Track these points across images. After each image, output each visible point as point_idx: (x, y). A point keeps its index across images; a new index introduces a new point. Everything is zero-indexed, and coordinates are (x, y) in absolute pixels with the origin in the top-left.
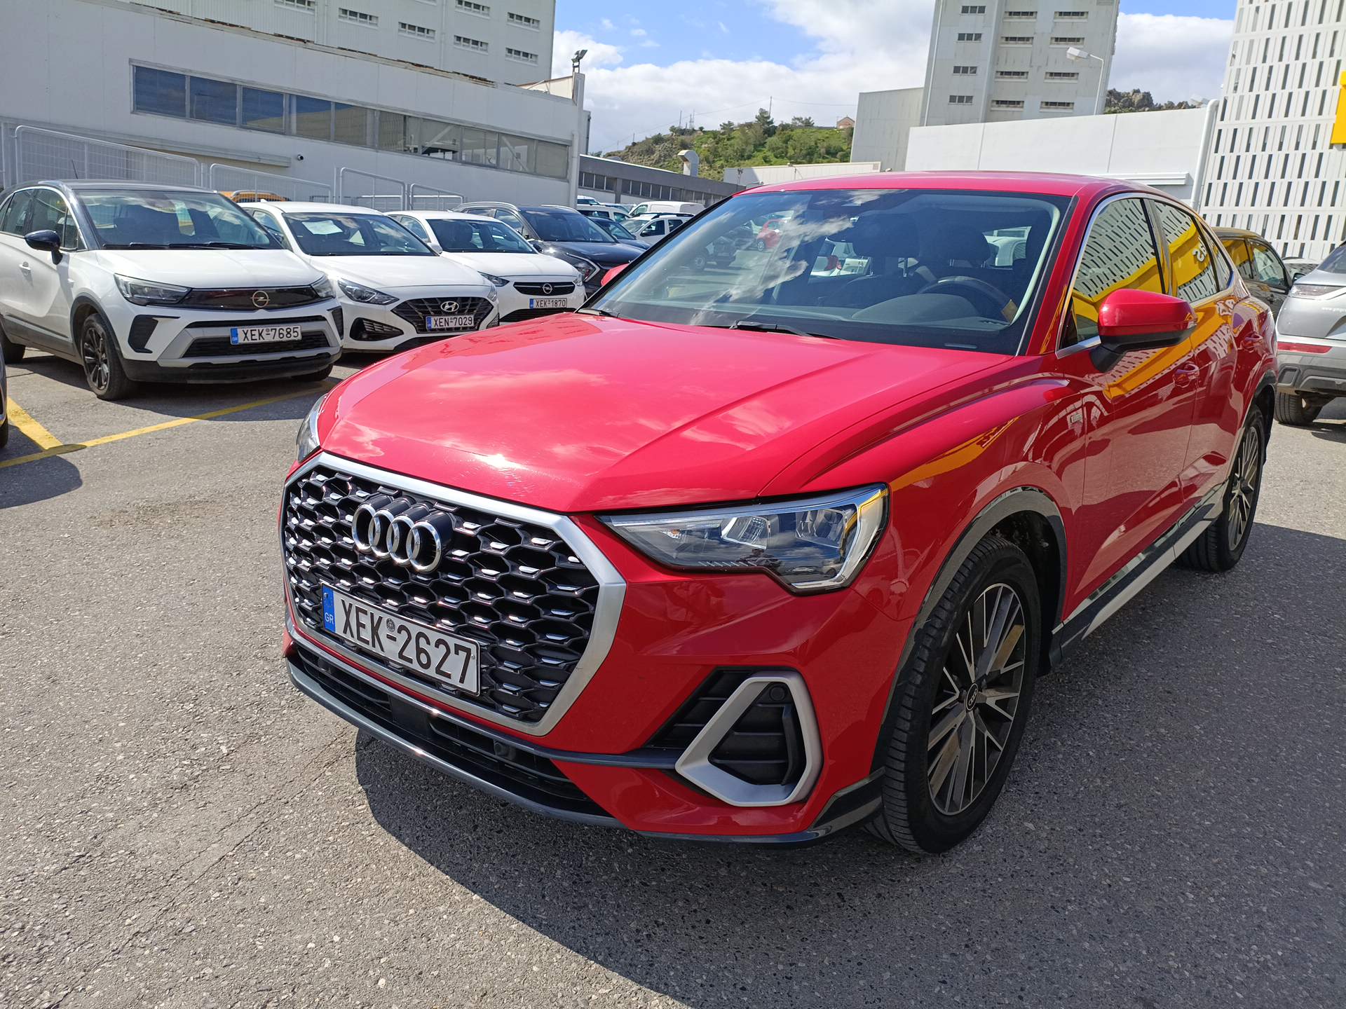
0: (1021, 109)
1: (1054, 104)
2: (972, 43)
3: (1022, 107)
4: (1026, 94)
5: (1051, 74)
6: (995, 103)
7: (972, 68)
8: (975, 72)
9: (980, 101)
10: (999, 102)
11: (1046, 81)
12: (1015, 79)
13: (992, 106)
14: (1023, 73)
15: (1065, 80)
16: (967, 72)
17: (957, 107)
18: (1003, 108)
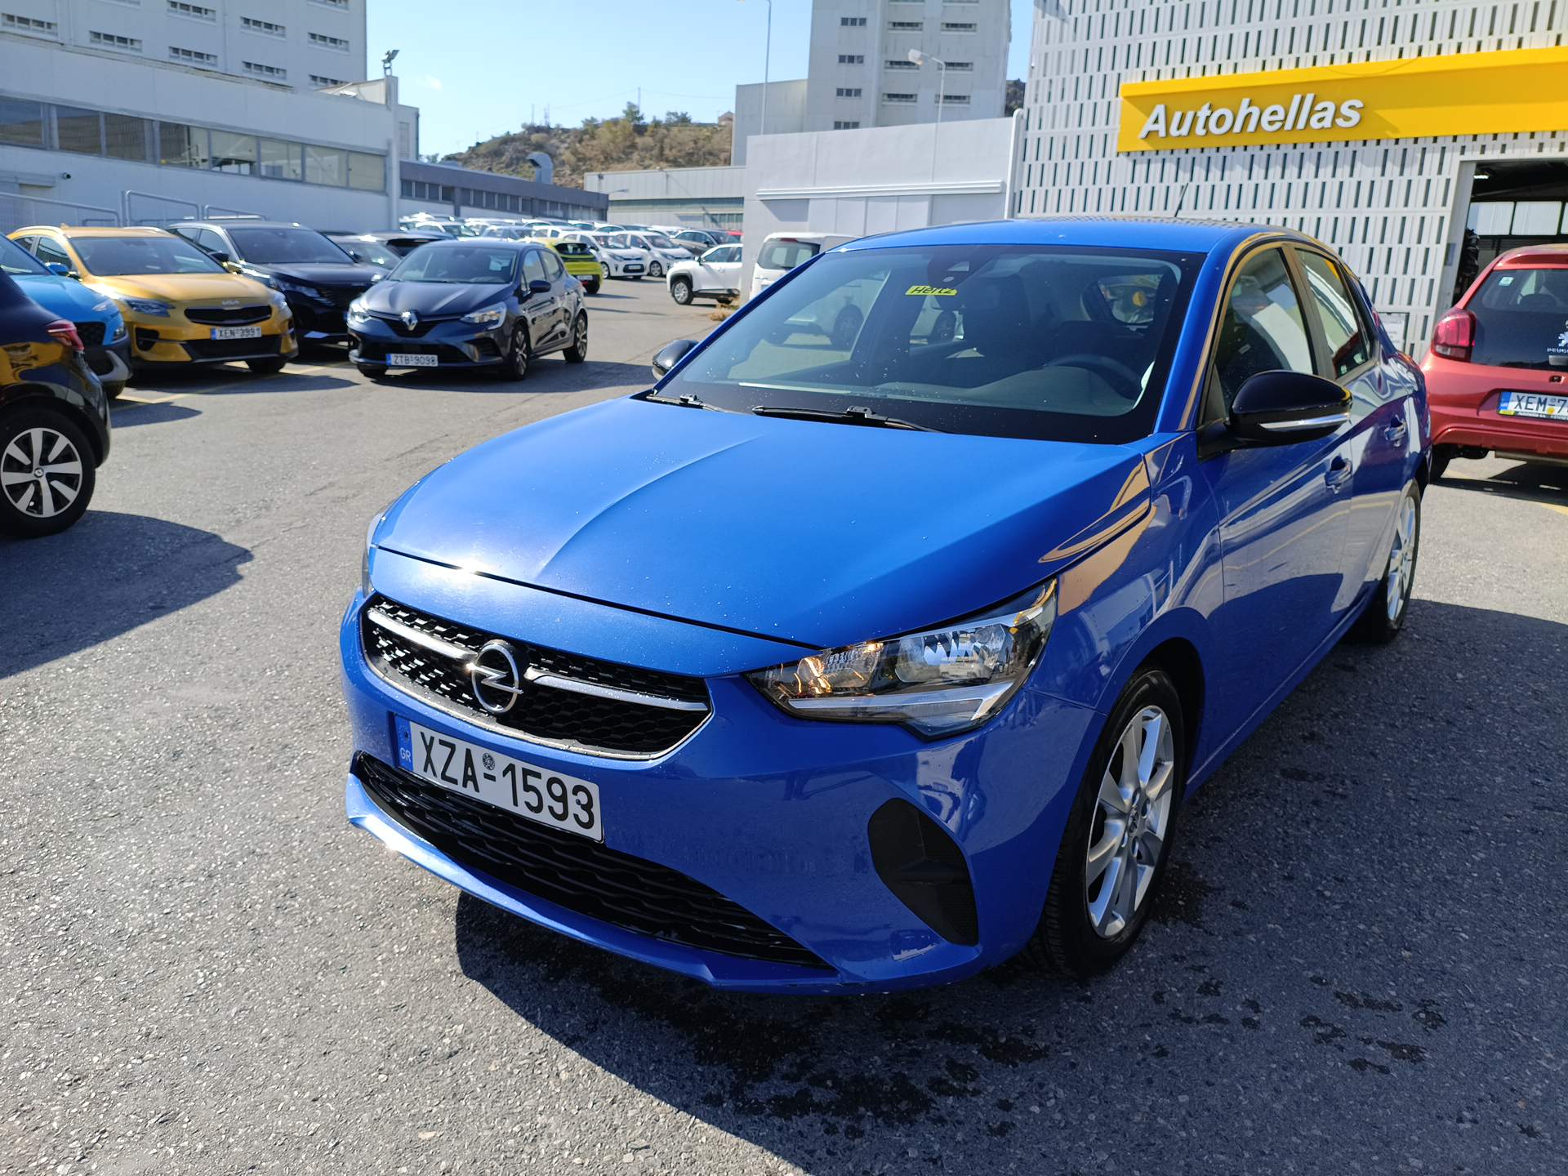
0: (915, 104)
1: (952, 97)
2: (856, 30)
3: (915, 101)
4: (919, 87)
5: (948, 64)
6: (886, 97)
7: (858, 57)
8: (862, 62)
9: (871, 95)
10: (891, 96)
11: (943, 72)
12: (904, 71)
13: (884, 100)
15: (962, 71)
16: (853, 62)
17: (846, 101)
18: (895, 103)
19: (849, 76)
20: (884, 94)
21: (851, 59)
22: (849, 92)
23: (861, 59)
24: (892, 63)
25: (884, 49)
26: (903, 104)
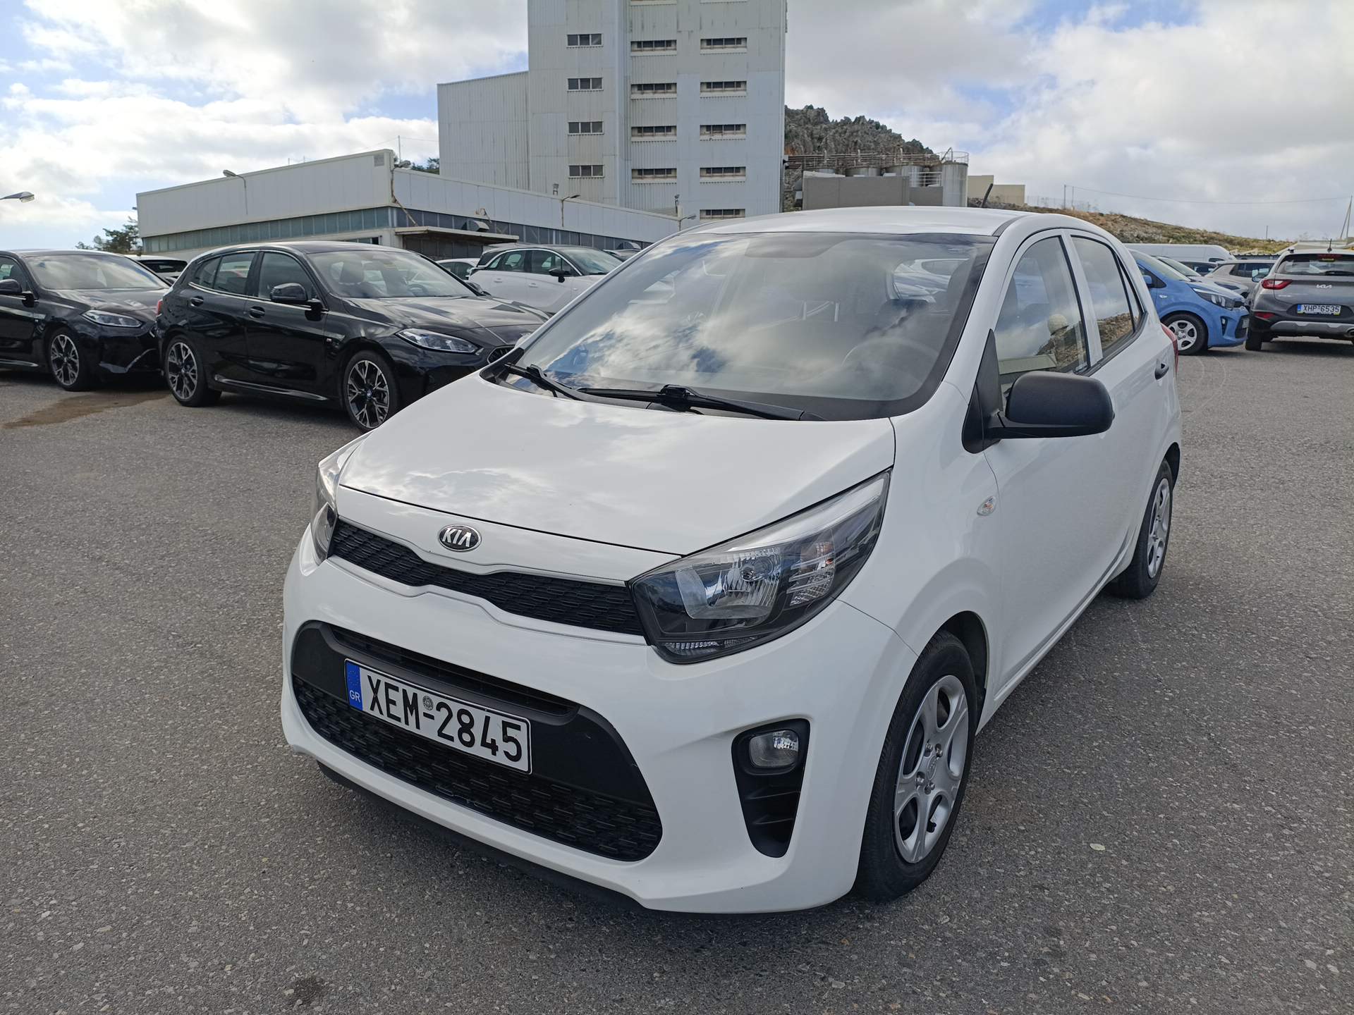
0: (675, 96)
1: (719, 84)
3: (675, 92)
4: (679, 74)
5: (709, 41)
6: (635, 89)
7: (594, 36)
8: (599, 43)
9: (614, 87)
10: (641, 87)
11: (703, 51)
12: (659, 52)
13: (632, 93)
14: (669, 43)
15: (729, 49)
16: (587, 43)
17: (580, 95)
18: (649, 94)
19: (583, 62)
20: (633, 86)
21: (585, 39)
22: (585, 83)
23: (597, 38)
24: (639, 44)
25: (628, 25)
26: (660, 95)
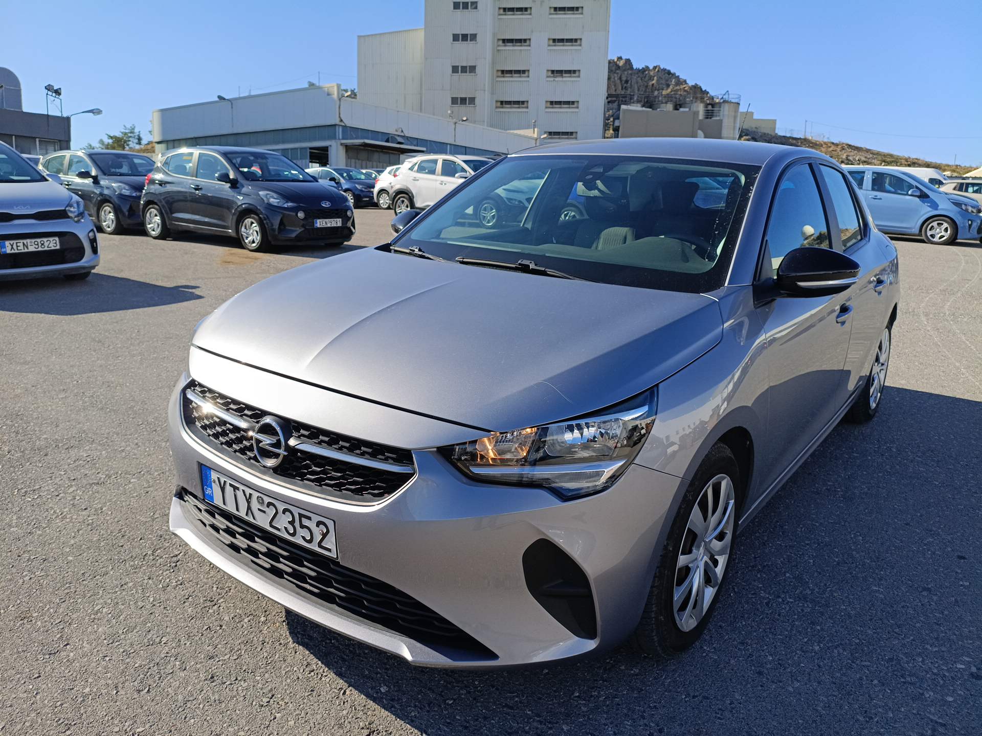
0: (529, 48)
1: (562, 40)
3: (530, 46)
4: (532, 32)
5: (555, 9)
6: (501, 43)
7: (472, 3)
8: (476, 8)
9: (486, 41)
10: (505, 41)
11: (551, 16)
12: (518, 16)
13: (499, 46)
14: (526, 9)
15: (569, 16)
16: (468, 8)
17: (460, 45)
18: (510, 47)
20: (499, 40)
21: (465, 5)
22: (465, 37)
23: (475, 5)
24: (505, 9)
26: (518, 47)
